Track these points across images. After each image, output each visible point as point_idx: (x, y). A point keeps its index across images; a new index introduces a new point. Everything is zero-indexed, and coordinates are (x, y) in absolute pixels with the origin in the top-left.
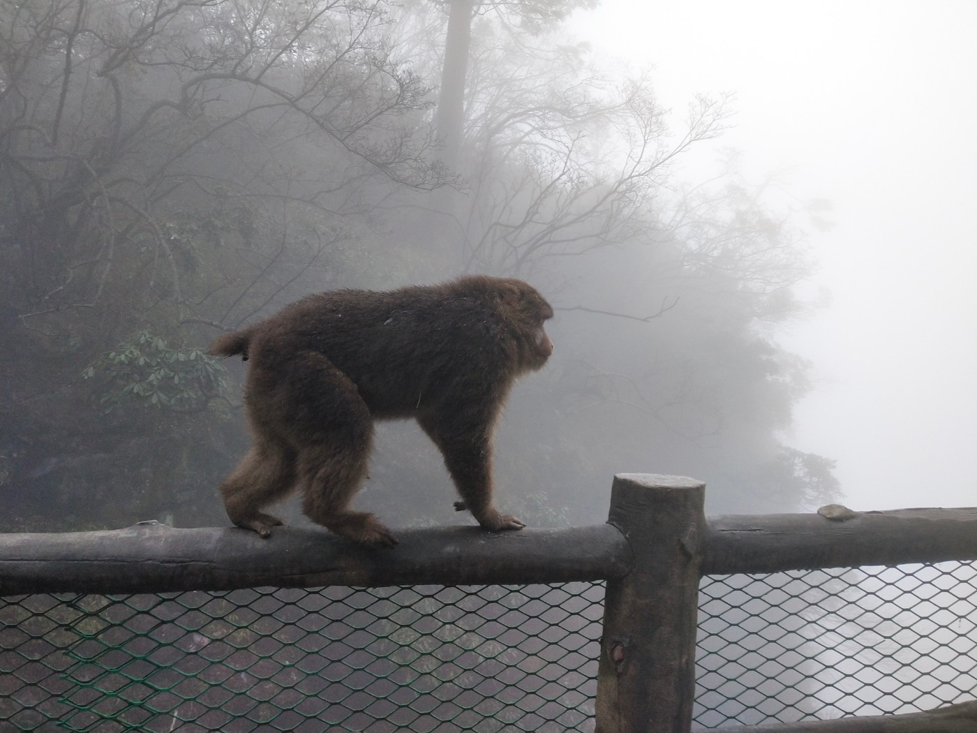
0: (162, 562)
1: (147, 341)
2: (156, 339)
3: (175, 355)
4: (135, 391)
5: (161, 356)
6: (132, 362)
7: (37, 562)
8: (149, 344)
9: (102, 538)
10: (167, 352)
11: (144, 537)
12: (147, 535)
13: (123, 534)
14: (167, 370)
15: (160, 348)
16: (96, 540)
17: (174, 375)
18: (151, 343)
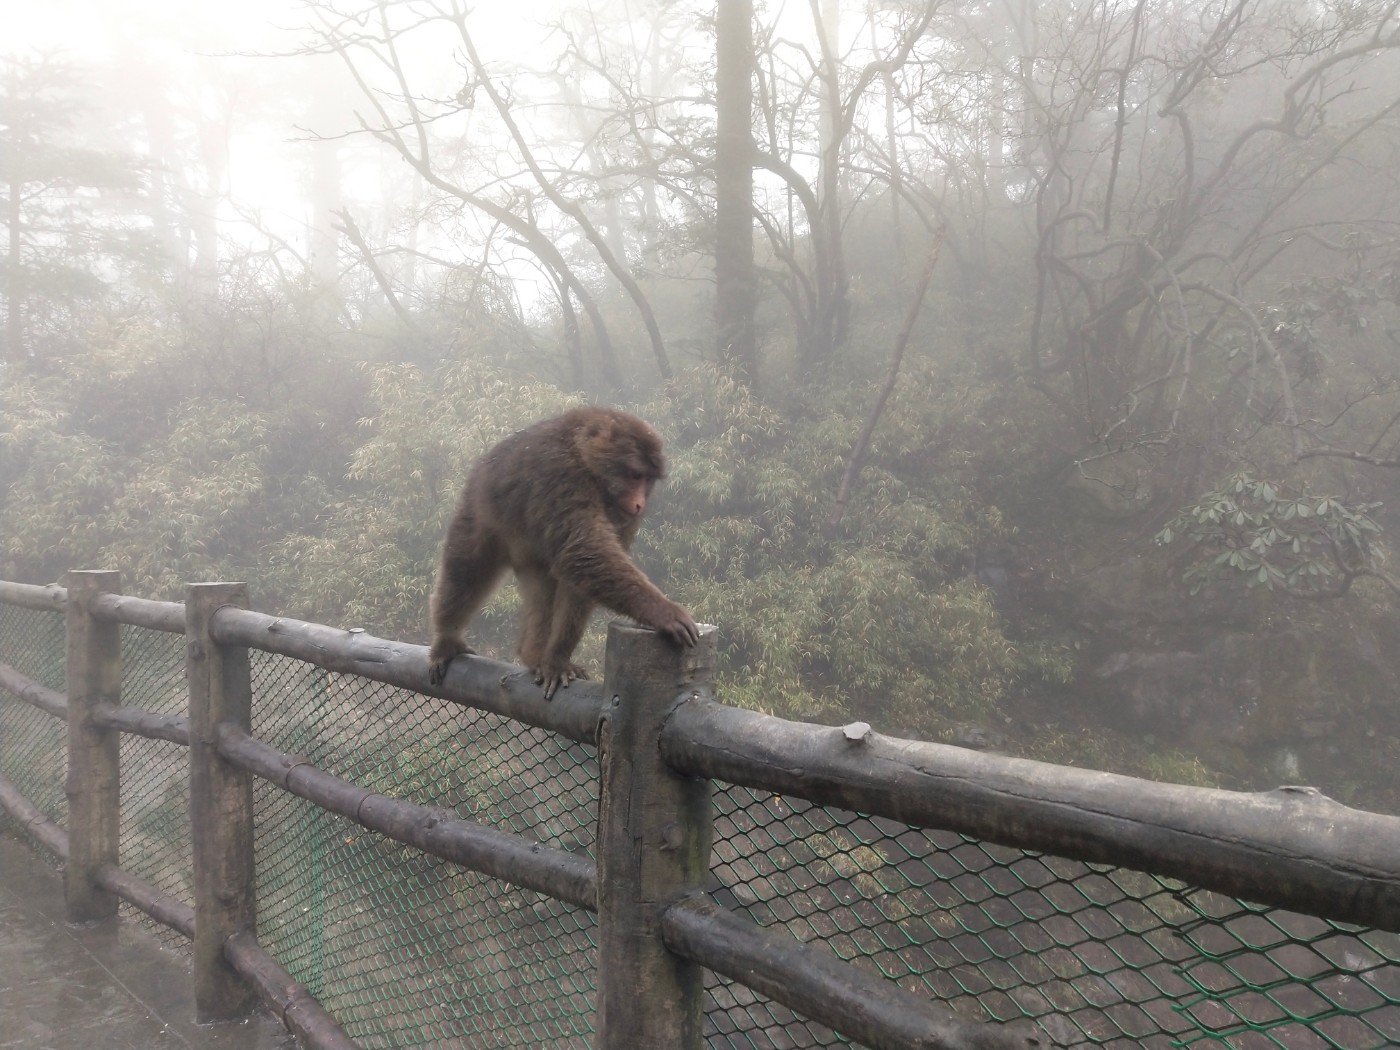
0: (1333, 867)
1: (1246, 488)
2: (1259, 485)
3: (1293, 509)
4: (1232, 564)
5: (1271, 509)
6: (1225, 520)
7: (1128, 821)
8: (1249, 493)
9: (1223, 803)
10: (1278, 503)
11: (1295, 814)
12: (1301, 813)
13: (1257, 801)
14: (1281, 533)
15: (1269, 499)
16: (1215, 803)
17: (1293, 539)
18: (1254, 490)
